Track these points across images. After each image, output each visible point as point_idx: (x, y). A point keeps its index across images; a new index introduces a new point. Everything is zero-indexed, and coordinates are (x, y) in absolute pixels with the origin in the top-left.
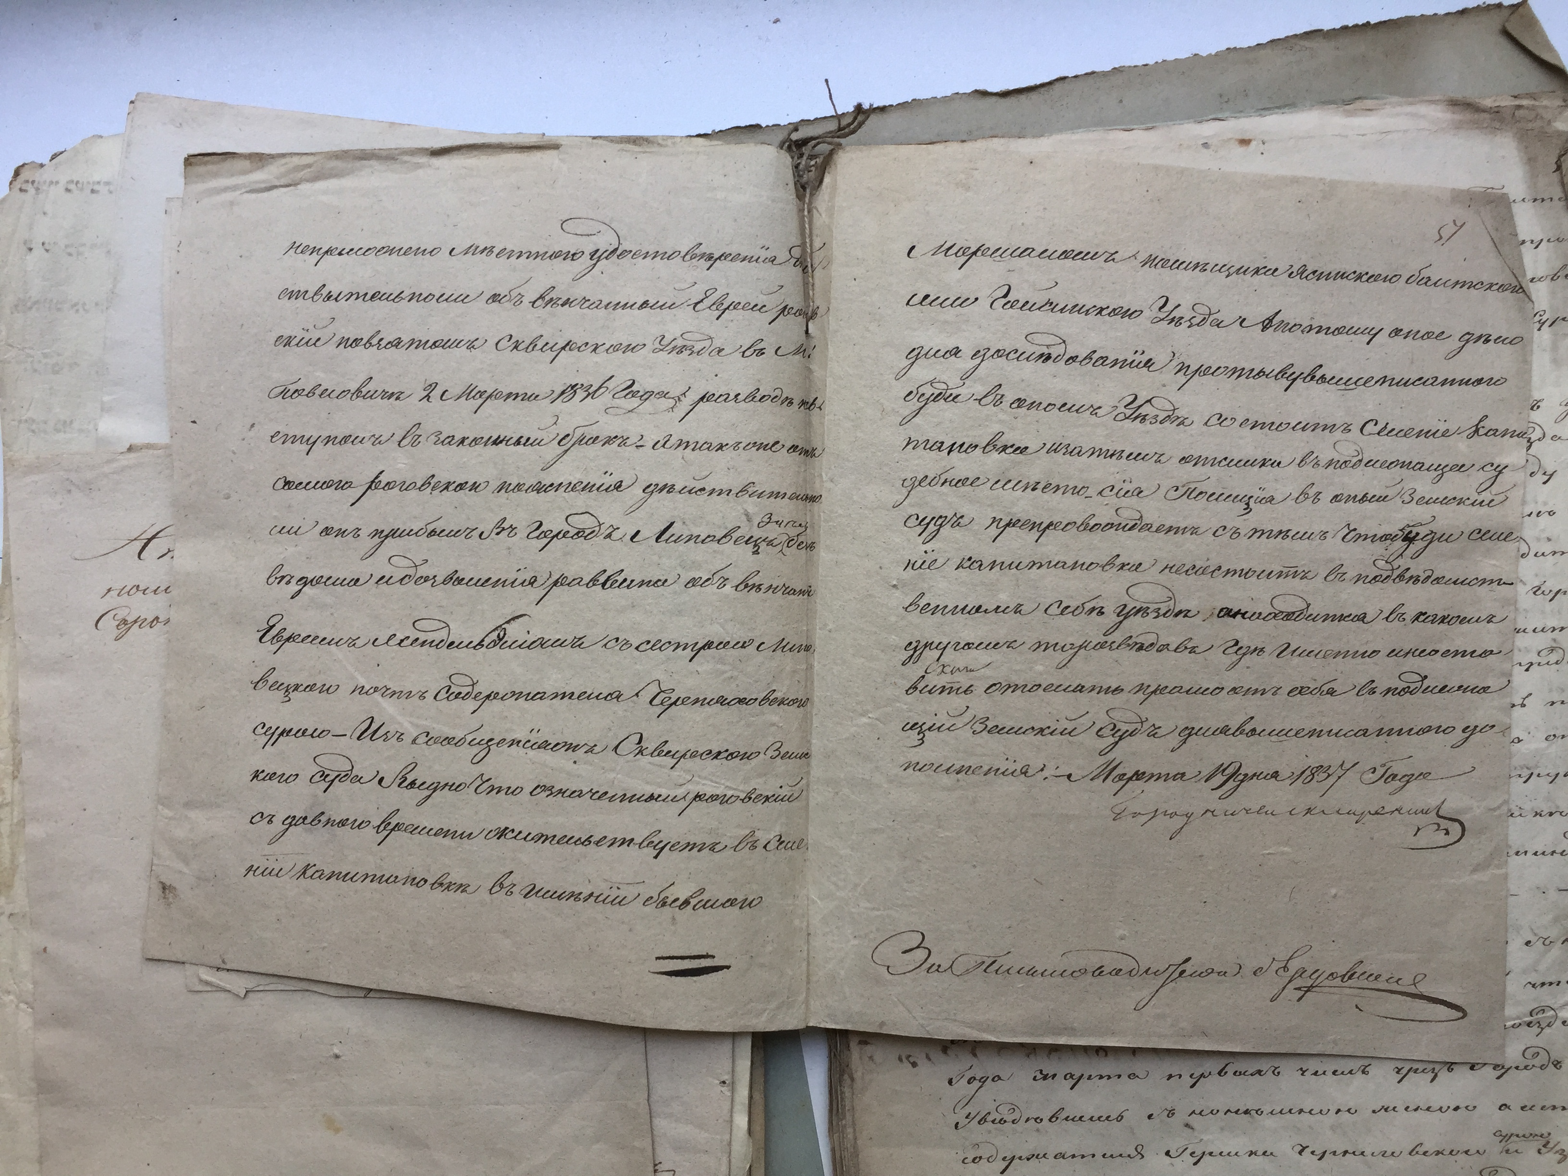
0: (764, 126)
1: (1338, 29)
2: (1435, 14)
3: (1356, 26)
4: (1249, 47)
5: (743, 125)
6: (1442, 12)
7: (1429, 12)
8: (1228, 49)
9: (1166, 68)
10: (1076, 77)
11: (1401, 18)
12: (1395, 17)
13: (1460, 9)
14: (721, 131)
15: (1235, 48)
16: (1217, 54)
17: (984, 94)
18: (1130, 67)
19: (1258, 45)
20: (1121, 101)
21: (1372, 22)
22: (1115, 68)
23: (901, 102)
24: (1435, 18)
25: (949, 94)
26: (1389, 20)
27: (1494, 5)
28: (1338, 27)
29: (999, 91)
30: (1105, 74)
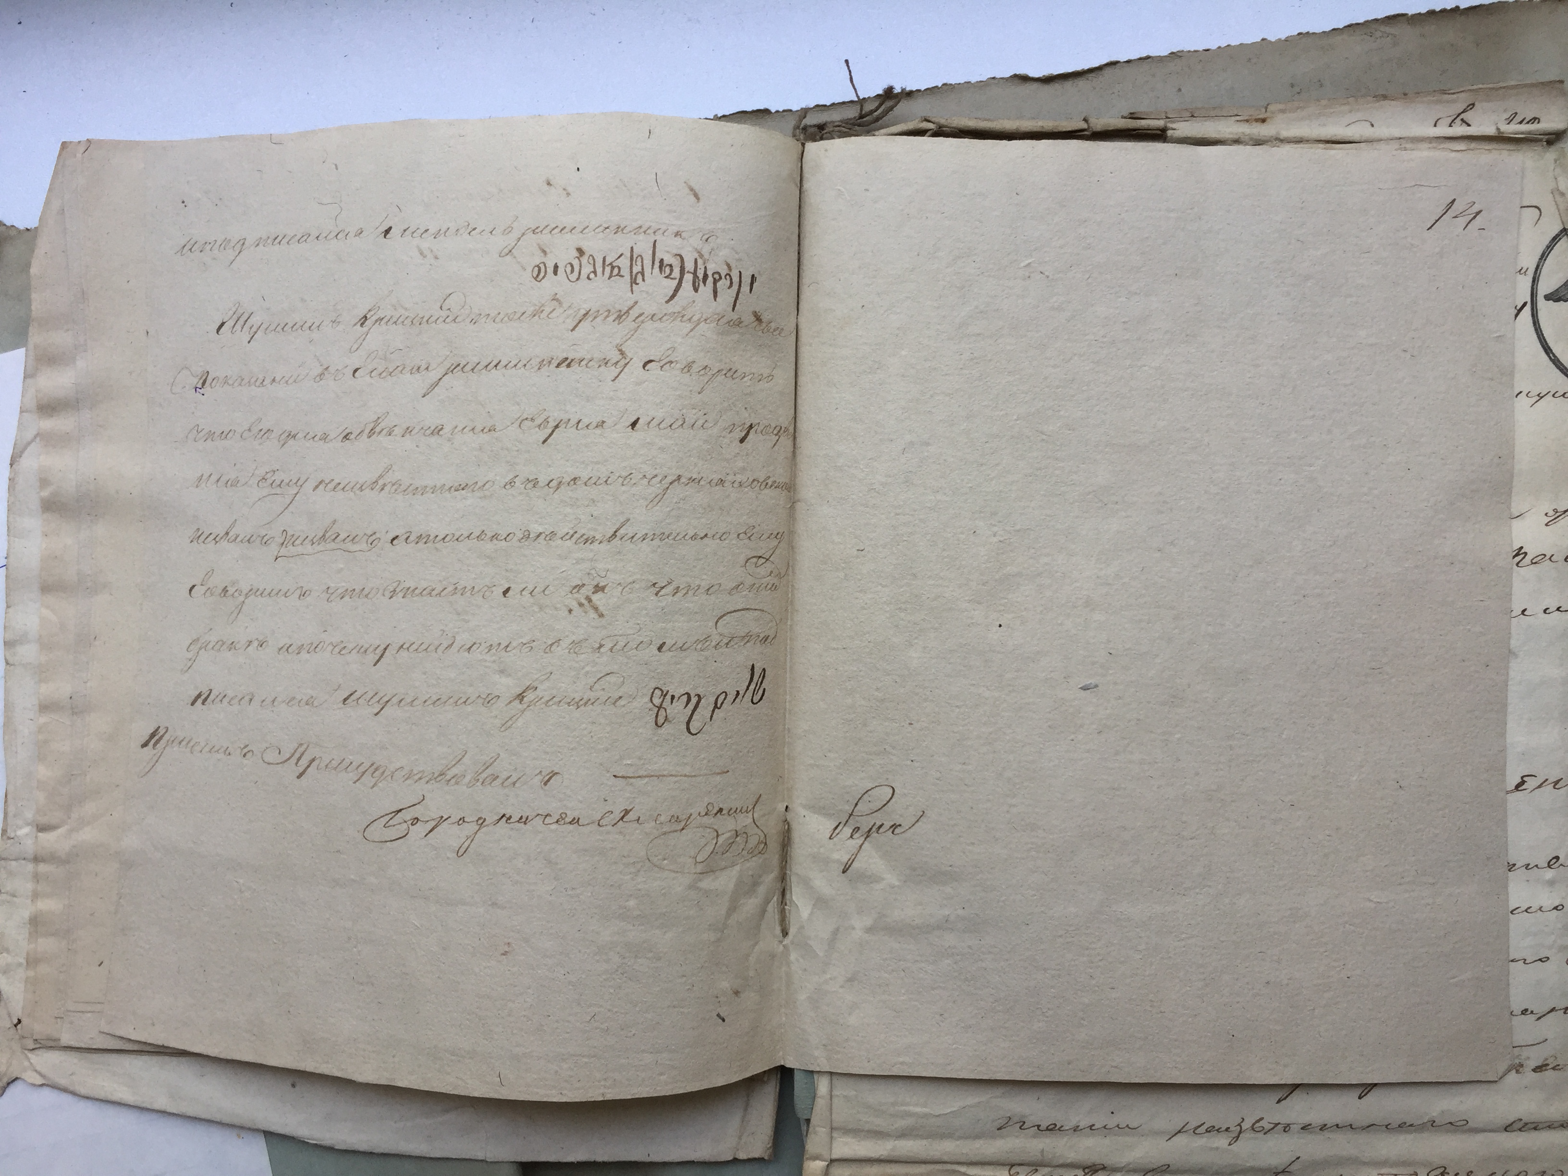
0: (774, 110)
1: (1424, 14)
4: (1324, 32)
5: (749, 109)
9: (1230, 53)
10: (1129, 62)
14: (724, 116)
15: (1308, 33)
16: (1287, 40)
17: (1024, 79)
18: (1189, 51)
19: (1334, 29)
20: (1180, 90)
21: (1463, 6)
22: (1172, 53)
23: (930, 87)
28: (1424, 11)
29: (1042, 76)
30: (1160, 59)
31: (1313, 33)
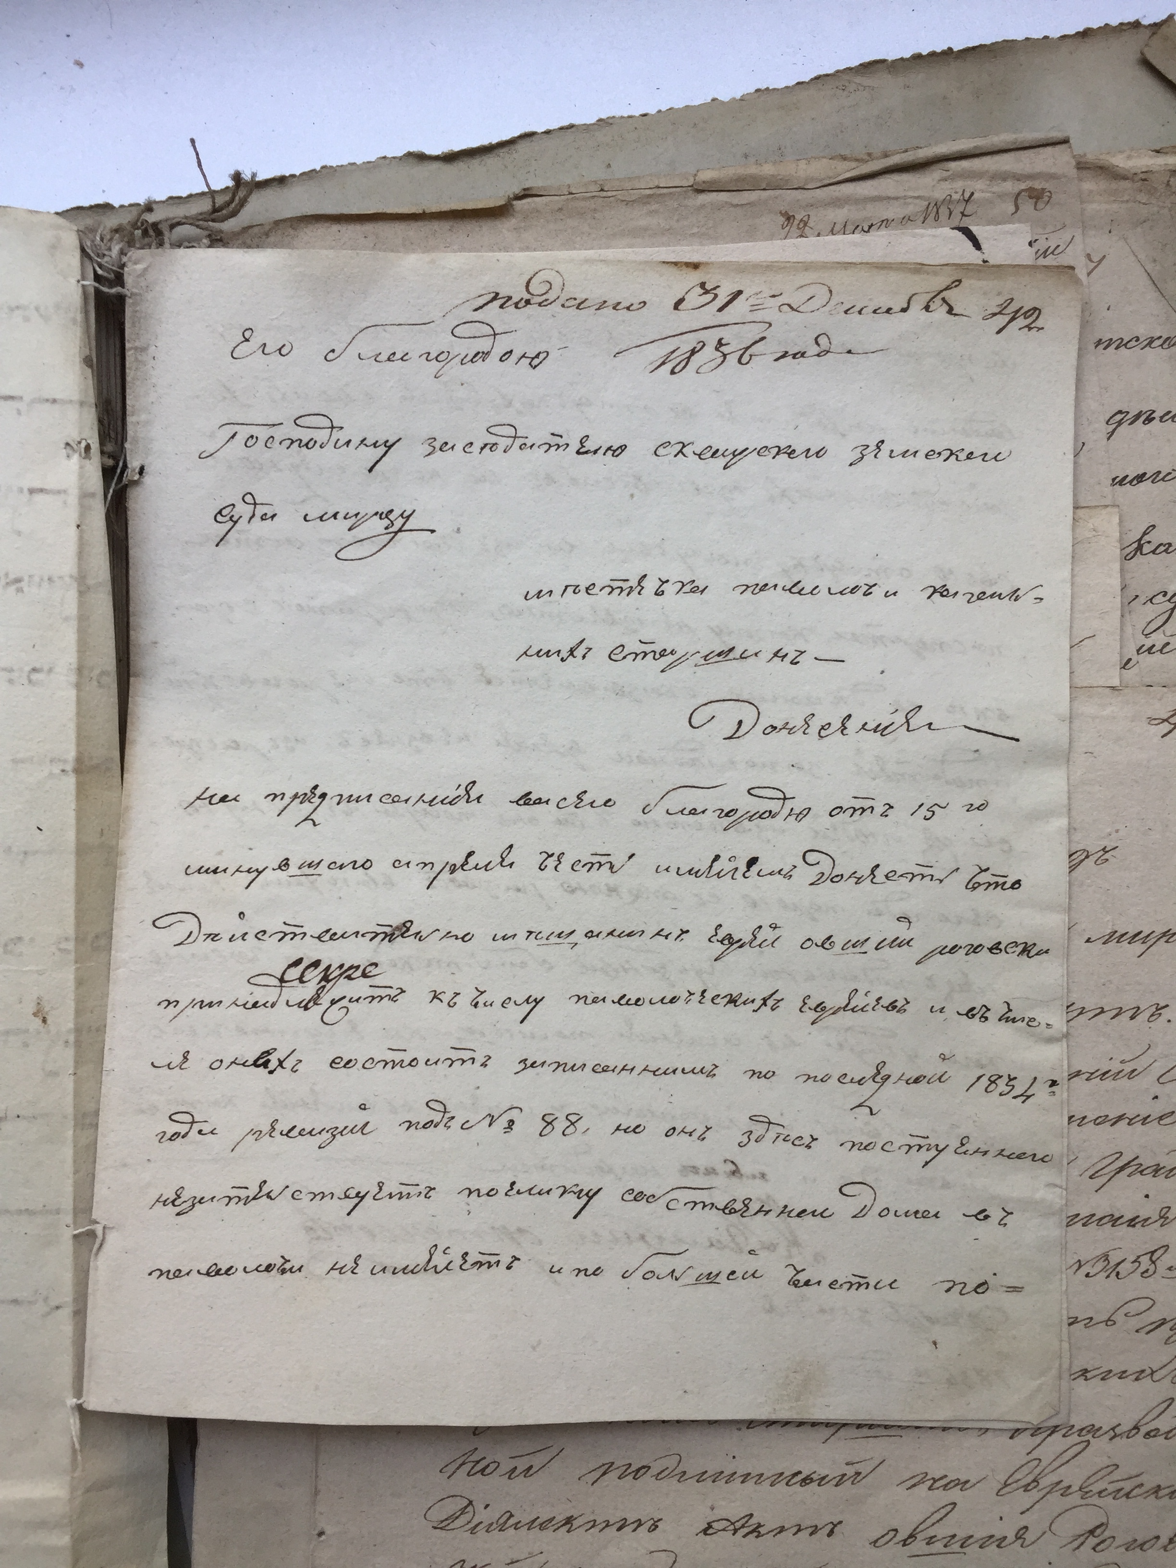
1: (907, 59)
2: (1046, 37)
3: (933, 54)
4: (787, 87)
5: (86, 204)
6: (1055, 34)
8: (758, 91)
9: (671, 118)
10: (548, 132)
11: (996, 42)
12: (988, 42)
13: (1081, 30)
15: (767, 89)
16: (742, 99)
17: (421, 157)
18: (622, 117)
19: (798, 83)
21: (955, 50)
22: (600, 120)
23: (307, 170)
24: (1045, 43)
25: (373, 159)
26: (981, 46)
27: (1129, 23)
28: (907, 55)
29: (440, 152)
30: (587, 128)
31: (774, 89)
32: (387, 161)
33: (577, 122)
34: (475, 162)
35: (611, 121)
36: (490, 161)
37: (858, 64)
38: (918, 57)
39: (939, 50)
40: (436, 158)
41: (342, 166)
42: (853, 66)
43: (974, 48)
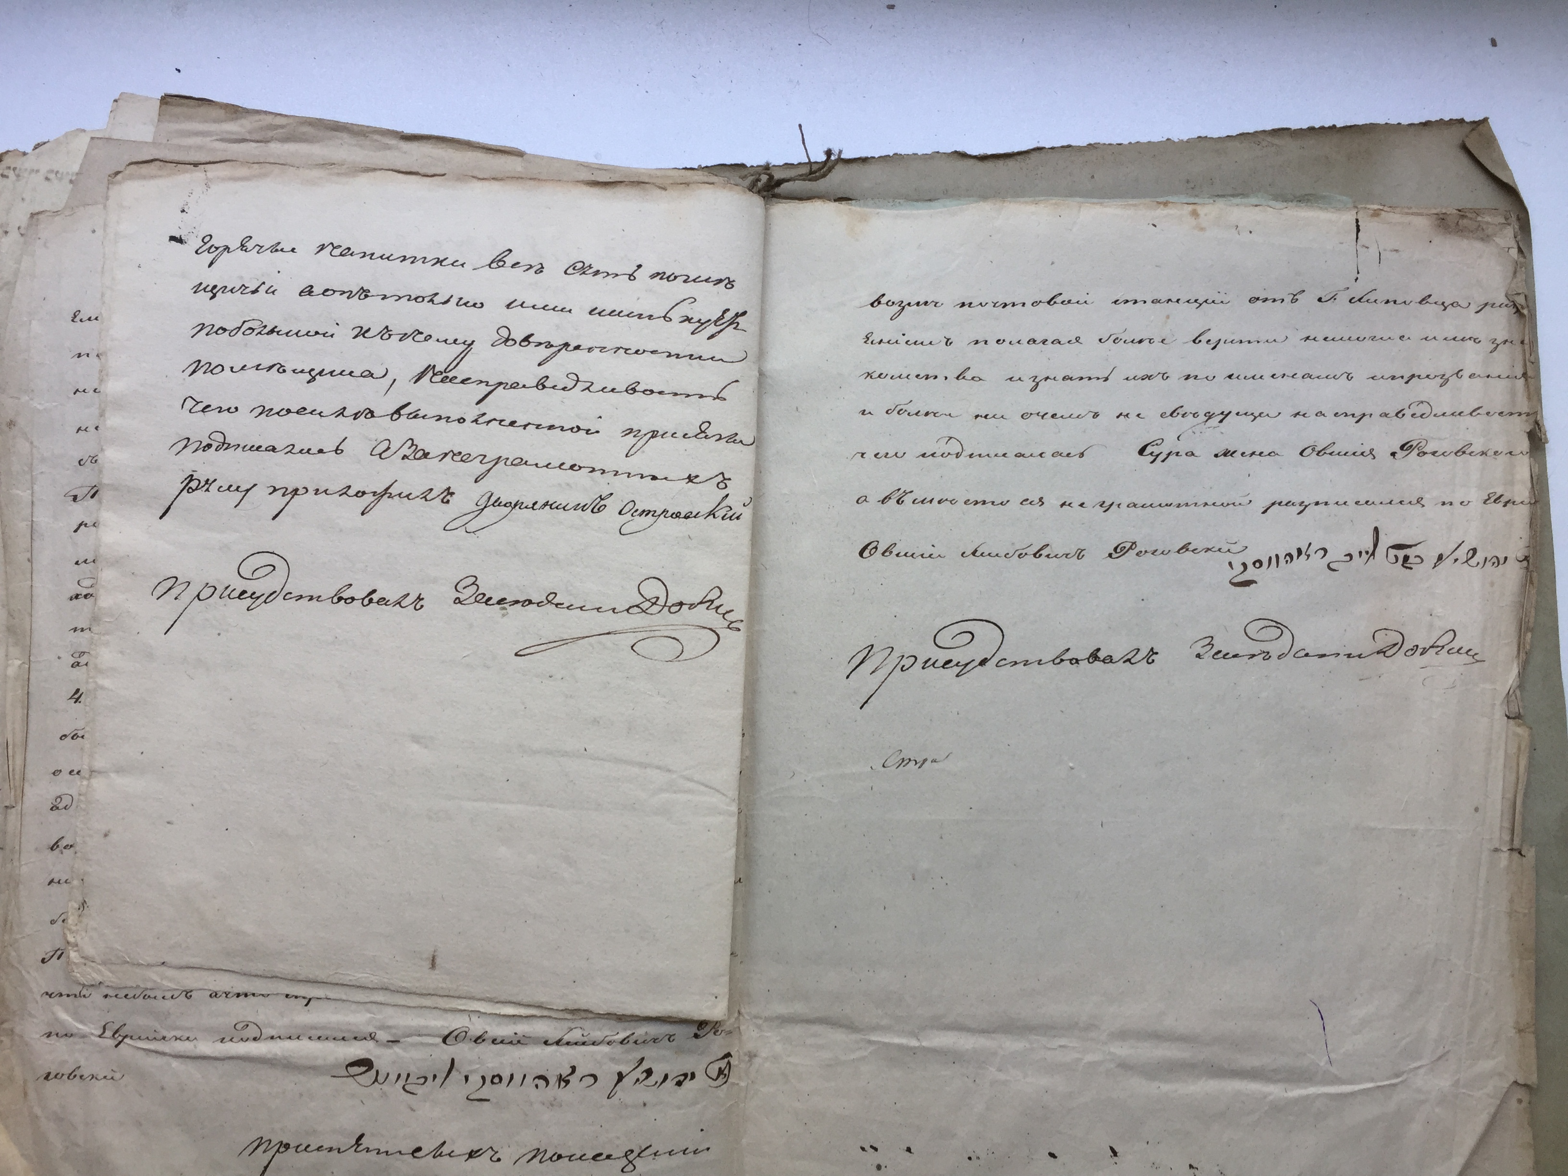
0: (748, 165)
1: (1304, 129)
2: (1399, 124)
3: (1322, 128)
4: (1219, 138)
5: (728, 163)
6: (1405, 122)
7: (1394, 121)
8: (1199, 137)
9: (1137, 148)
10: (1053, 148)
11: (1366, 124)
12: (1360, 123)
13: (1424, 121)
14: (707, 167)
15: (1206, 137)
16: (1188, 141)
17: (963, 155)
18: (1105, 144)
19: (1228, 136)
20: (1093, 177)
21: (1338, 126)
22: (1090, 144)
23: (883, 155)
24: (1398, 127)
25: (929, 151)
26: (1355, 125)
27: (1456, 120)
28: (1305, 127)
29: (978, 154)
30: (1080, 149)
31: (1211, 138)
32: (939, 155)
33: (1073, 144)
34: (1000, 163)
35: (1095, 146)
36: (1011, 163)
37: (1270, 129)
38: (1312, 129)
39: (1326, 126)
40: (975, 157)
41: (908, 155)
42: (1267, 130)
43: (1351, 127)
